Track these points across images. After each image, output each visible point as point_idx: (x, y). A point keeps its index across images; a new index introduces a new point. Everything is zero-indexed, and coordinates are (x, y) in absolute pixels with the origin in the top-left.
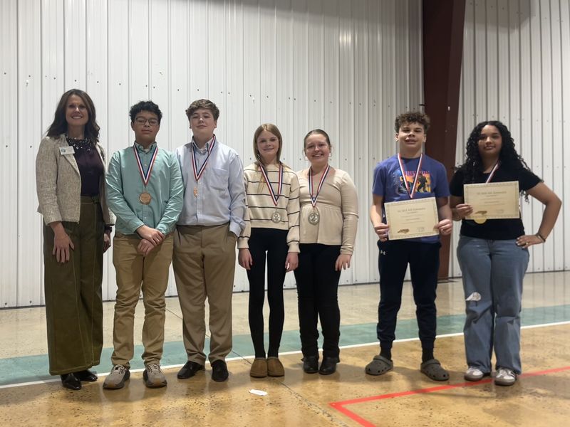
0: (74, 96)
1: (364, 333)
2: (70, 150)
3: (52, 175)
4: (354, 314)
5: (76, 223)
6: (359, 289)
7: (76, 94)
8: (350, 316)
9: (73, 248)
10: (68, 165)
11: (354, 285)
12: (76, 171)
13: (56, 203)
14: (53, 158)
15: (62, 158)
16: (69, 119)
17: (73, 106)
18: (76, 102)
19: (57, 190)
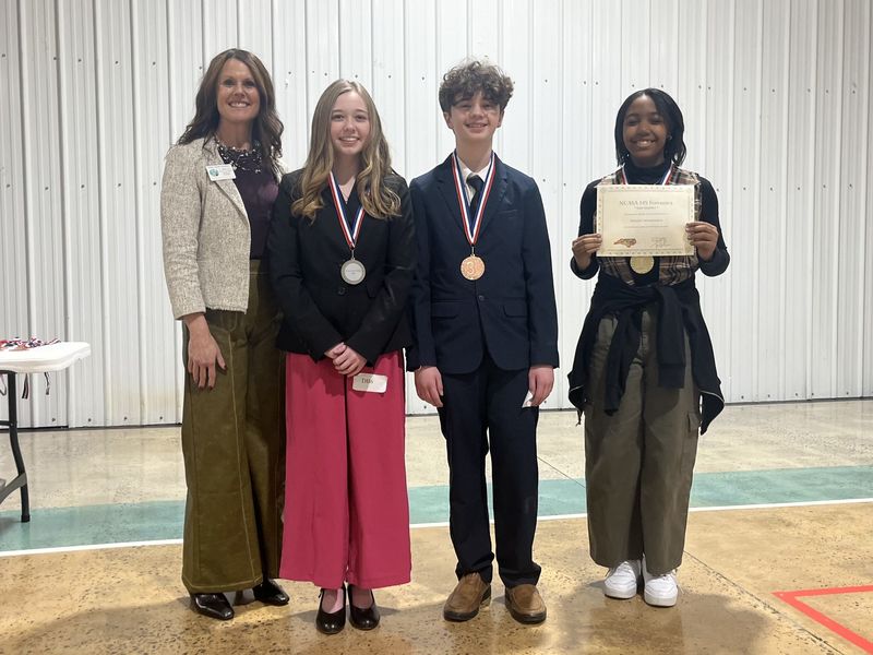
0: (233, 62)
1: (827, 482)
2: (227, 173)
3: (190, 222)
4: (809, 450)
5: (241, 313)
6: (818, 407)
7: (238, 58)
8: (802, 454)
9: (222, 365)
10: (224, 200)
11: (809, 401)
12: (239, 212)
13: (195, 276)
14: (193, 189)
15: (214, 187)
16: (224, 109)
17: (230, 82)
18: (238, 73)
19: (198, 253)
